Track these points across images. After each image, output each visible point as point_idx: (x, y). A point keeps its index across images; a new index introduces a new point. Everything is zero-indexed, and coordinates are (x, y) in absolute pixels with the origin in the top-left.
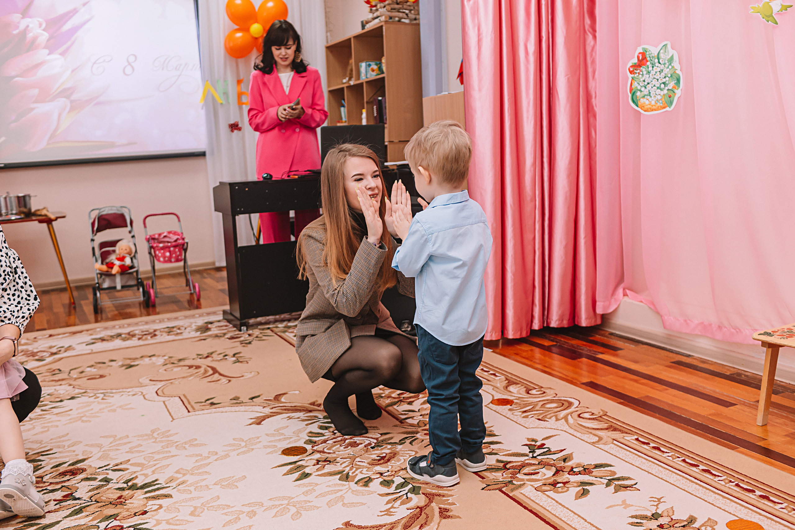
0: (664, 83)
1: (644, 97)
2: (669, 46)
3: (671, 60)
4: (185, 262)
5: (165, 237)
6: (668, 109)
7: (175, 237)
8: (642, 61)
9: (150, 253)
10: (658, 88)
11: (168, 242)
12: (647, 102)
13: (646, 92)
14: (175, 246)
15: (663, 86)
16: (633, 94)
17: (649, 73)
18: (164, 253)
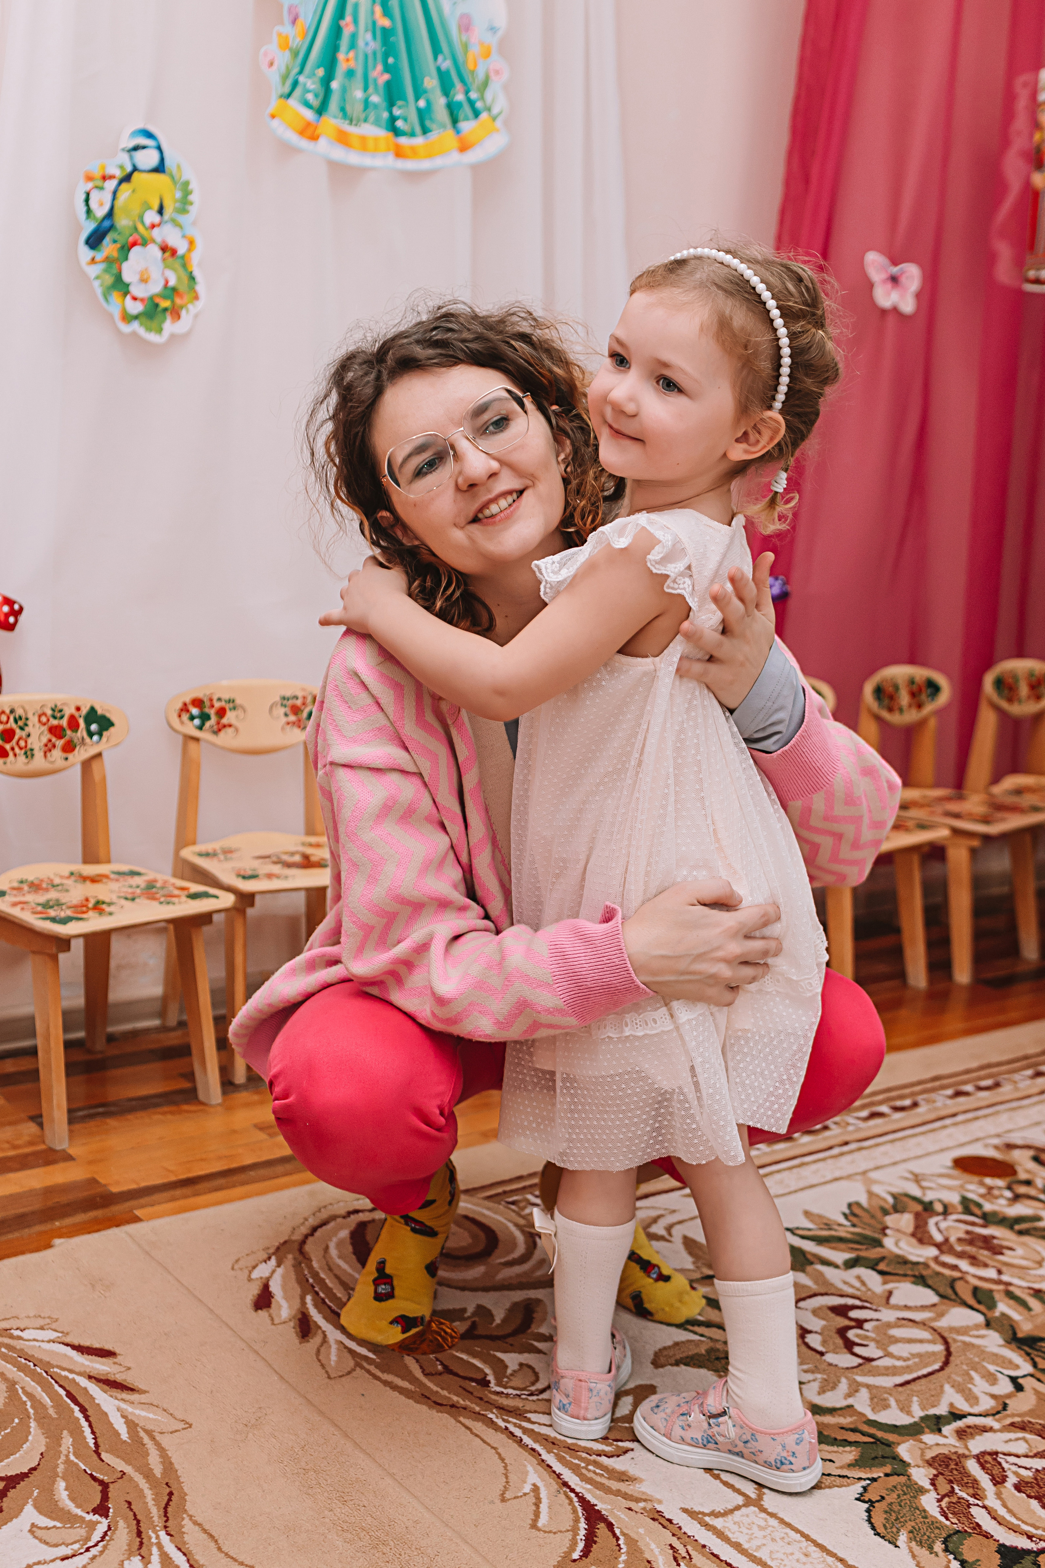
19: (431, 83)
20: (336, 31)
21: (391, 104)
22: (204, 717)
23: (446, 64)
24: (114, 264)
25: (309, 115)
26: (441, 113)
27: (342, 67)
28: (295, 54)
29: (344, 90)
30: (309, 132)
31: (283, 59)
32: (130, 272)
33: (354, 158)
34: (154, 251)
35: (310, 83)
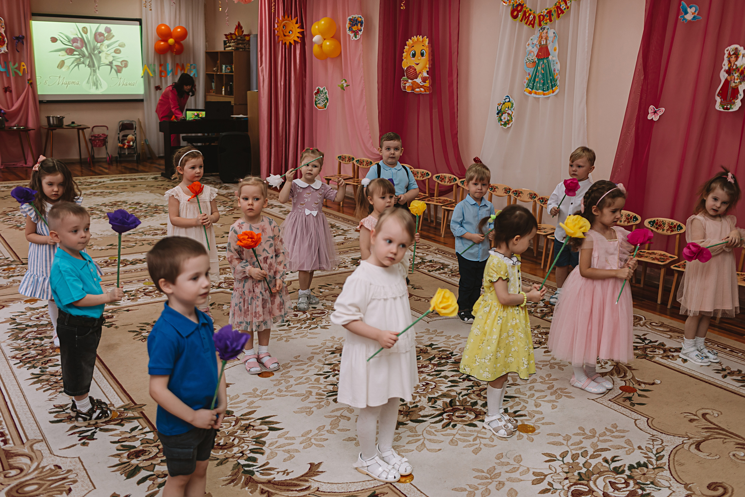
0: (324, 100)
1: (318, 104)
2: (325, 88)
3: (326, 93)
6: (325, 109)
8: (318, 91)
10: (322, 102)
12: (319, 106)
13: (319, 102)
19: (549, 81)
20: (536, 75)
21: (543, 86)
22: (492, 189)
23: (551, 78)
24: (500, 117)
25: (530, 90)
26: (550, 87)
27: (536, 80)
28: (529, 80)
29: (536, 85)
30: (530, 93)
31: (527, 81)
32: (502, 118)
33: (537, 96)
34: (507, 114)
35: (531, 85)
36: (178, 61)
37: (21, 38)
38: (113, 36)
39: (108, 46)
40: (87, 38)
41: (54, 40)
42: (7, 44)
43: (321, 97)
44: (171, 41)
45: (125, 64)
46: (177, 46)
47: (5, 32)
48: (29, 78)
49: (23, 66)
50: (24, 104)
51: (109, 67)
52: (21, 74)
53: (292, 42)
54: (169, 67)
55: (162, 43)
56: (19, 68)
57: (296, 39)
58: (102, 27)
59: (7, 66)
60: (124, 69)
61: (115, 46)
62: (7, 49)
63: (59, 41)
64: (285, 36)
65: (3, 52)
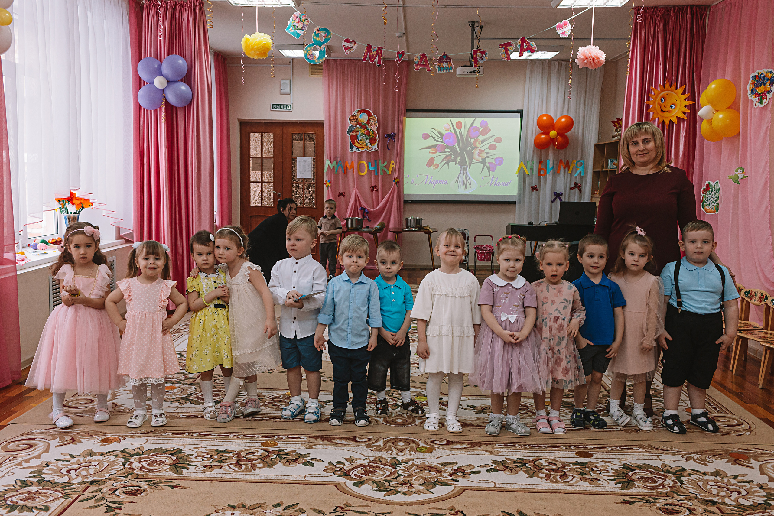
0: (715, 200)
1: (707, 205)
2: (719, 183)
3: (719, 189)
4: (492, 262)
5: (484, 247)
6: (716, 213)
7: (489, 248)
8: (708, 187)
9: (475, 255)
10: (713, 202)
11: (485, 250)
12: (708, 208)
13: (708, 203)
14: (487, 253)
15: (715, 201)
16: (703, 203)
17: (710, 194)
18: (481, 256)
36: (562, 157)
37: (392, 135)
38: (490, 130)
39: (483, 141)
40: (461, 134)
41: (426, 136)
42: (379, 142)
43: (711, 196)
44: (553, 133)
45: (500, 161)
46: (560, 139)
47: (378, 130)
48: (396, 176)
49: (393, 164)
50: (388, 205)
51: (482, 165)
52: (389, 172)
53: (674, 120)
54: (550, 163)
55: (543, 136)
56: (387, 167)
57: (681, 115)
58: (478, 120)
59: (376, 165)
60: (498, 166)
61: (491, 141)
62: (378, 147)
63: (431, 138)
64: (663, 111)
65: (373, 150)
